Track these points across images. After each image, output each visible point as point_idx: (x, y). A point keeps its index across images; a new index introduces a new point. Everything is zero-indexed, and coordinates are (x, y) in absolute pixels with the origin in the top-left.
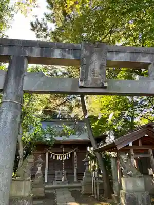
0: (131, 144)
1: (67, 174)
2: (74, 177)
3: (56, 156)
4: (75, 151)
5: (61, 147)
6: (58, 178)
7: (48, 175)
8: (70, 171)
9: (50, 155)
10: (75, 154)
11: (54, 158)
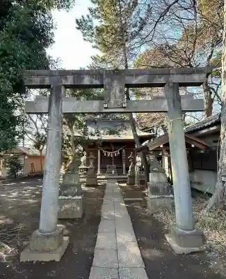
0: (162, 146)
1: (117, 168)
2: (123, 170)
3: (107, 153)
4: (124, 148)
5: (111, 145)
6: (109, 171)
7: (101, 168)
8: (119, 166)
9: (101, 152)
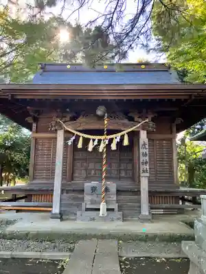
2: (139, 201)
4: (143, 128)
5: (99, 113)
6: (93, 202)
7: (62, 191)
8: (126, 184)
10: (143, 136)
11: (80, 145)
